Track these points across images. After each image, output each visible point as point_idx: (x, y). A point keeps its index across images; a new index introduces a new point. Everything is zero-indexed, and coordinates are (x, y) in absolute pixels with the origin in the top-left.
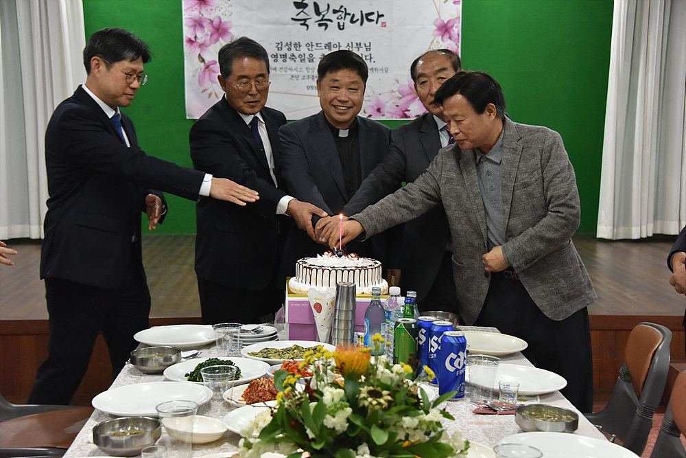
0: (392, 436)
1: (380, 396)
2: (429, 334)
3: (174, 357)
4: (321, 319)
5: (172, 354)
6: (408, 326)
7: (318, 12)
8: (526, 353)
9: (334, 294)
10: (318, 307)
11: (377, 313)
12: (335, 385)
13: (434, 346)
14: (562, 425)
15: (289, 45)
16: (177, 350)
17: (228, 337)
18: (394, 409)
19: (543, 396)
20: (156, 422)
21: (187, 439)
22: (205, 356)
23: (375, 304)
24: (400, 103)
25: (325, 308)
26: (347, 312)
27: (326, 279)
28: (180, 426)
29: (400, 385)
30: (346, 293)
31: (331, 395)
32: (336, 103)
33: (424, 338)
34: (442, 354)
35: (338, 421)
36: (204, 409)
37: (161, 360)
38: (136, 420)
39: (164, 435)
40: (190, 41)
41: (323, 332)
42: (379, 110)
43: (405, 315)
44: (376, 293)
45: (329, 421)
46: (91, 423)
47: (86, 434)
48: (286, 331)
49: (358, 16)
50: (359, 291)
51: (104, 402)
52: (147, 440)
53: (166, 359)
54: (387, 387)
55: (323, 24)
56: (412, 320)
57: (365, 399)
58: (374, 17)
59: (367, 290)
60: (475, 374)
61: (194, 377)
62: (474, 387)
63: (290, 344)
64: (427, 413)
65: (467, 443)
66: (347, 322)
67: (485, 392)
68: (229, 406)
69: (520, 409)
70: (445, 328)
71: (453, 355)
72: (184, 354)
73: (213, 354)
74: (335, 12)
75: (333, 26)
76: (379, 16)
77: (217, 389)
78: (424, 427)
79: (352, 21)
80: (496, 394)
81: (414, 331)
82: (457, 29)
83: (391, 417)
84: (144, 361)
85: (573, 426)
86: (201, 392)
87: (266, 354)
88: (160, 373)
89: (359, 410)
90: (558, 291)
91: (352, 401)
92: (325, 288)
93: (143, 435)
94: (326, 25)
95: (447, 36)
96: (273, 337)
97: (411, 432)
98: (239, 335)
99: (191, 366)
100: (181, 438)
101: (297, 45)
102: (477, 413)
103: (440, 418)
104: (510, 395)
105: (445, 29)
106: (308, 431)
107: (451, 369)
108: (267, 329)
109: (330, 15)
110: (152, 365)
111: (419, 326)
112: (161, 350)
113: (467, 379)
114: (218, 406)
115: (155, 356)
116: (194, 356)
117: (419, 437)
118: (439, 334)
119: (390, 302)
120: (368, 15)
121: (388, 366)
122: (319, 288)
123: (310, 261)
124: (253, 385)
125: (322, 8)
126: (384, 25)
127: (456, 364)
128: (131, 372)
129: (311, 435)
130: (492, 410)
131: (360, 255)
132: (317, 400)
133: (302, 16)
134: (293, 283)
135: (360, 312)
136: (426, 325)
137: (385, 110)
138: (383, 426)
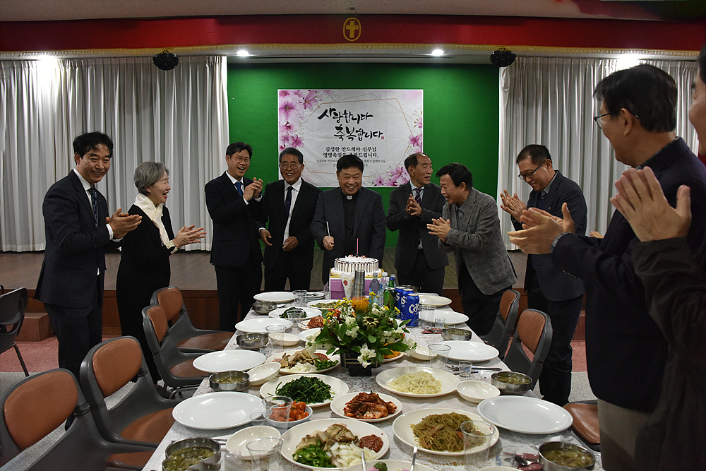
0: (378, 340)
1: (373, 321)
2: (401, 296)
3: (273, 307)
4: (347, 288)
5: (273, 305)
6: (391, 291)
7: (348, 132)
8: (450, 305)
9: (354, 276)
10: (346, 283)
11: (375, 285)
12: (352, 316)
13: (404, 301)
14: (463, 337)
15: (333, 148)
16: (275, 304)
17: (300, 298)
18: (380, 327)
19: (457, 325)
20: (266, 336)
21: (281, 344)
22: (288, 307)
23: (375, 281)
24: (391, 178)
25: (349, 283)
26: (360, 285)
27: (350, 268)
28: (278, 337)
29: (383, 316)
30: (360, 275)
31: (349, 320)
32: (348, 185)
33: (399, 298)
34: (407, 305)
35: (353, 333)
36: (288, 331)
37: (267, 308)
38: (256, 335)
39: (270, 342)
40: (282, 147)
41: (348, 295)
42: (380, 182)
43: (389, 286)
44: (375, 276)
45: (348, 333)
46: (235, 336)
47: (233, 340)
48: (329, 295)
49: (369, 134)
50: (366, 274)
51: (241, 326)
52: (262, 343)
53: (269, 308)
54: (376, 317)
55: (351, 138)
56: (392, 289)
57: (366, 322)
58: (378, 134)
59: (371, 274)
60: (424, 315)
61: (284, 316)
62: (423, 321)
63: (332, 301)
64: (396, 329)
65: (416, 344)
66: (360, 290)
67: (428, 323)
68: (301, 330)
69: (444, 330)
70: (409, 292)
71: (413, 305)
72: (278, 306)
73: (293, 305)
74: (357, 131)
75: (356, 139)
76: (380, 134)
77: (295, 322)
78: (394, 336)
79: (366, 136)
80: (434, 325)
81: (394, 294)
82: (421, 141)
83: (379, 330)
84: (259, 308)
85: (469, 338)
86: (287, 323)
87: (319, 306)
88: (267, 314)
89: (363, 327)
90: (489, 280)
91: (360, 323)
92: (349, 273)
93: (260, 341)
94: (353, 139)
95: (416, 144)
96: (323, 298)
97: (388, 339)
98: (306, 296)
99: (282, 311)
100: (278, 343)
101: (337, 149)
102: (424, 333)
103: (402, 332)
104: (441, 325)
105: (414, 140)
106: (338, 337)
107: (412, 312)
108: (320, 294)
109: (354, 133)
110: (263, 311)
111: (396, 291)
112: (267, 303)
113: (419, 317)
114: (295, 330)
115: (264, 306)
116: (283, 307)
117: (392, 341)
118: (406, 295)
119: (382, 280)
120: (374, 133)
121: (377, 308)
122: (346, 273)
123: (342, 259)
124: (312, 320)
125: (350, 130)
126: (383, 138)
127: (414, 309)
128: (252, 313)
129: (340, 340)
130: (431, 332)
131: (367, 257)
132: (342, 323)
133: (340, 134)
134: (333, 270)
135: (367, 285)
136: (400, 291)
137: (384, 182)
138: (374, 335)
